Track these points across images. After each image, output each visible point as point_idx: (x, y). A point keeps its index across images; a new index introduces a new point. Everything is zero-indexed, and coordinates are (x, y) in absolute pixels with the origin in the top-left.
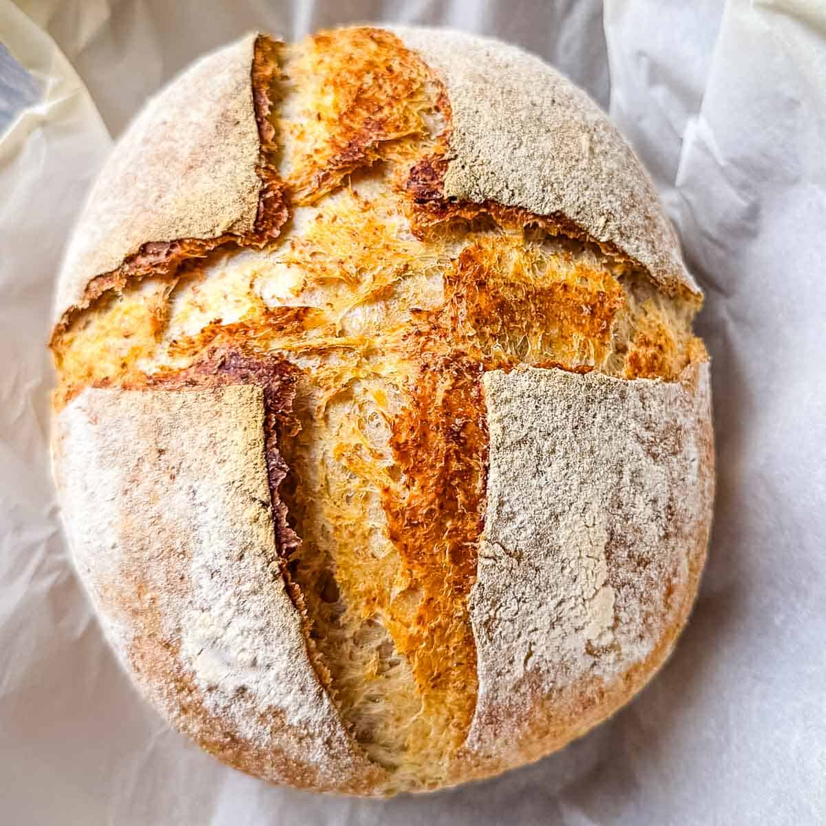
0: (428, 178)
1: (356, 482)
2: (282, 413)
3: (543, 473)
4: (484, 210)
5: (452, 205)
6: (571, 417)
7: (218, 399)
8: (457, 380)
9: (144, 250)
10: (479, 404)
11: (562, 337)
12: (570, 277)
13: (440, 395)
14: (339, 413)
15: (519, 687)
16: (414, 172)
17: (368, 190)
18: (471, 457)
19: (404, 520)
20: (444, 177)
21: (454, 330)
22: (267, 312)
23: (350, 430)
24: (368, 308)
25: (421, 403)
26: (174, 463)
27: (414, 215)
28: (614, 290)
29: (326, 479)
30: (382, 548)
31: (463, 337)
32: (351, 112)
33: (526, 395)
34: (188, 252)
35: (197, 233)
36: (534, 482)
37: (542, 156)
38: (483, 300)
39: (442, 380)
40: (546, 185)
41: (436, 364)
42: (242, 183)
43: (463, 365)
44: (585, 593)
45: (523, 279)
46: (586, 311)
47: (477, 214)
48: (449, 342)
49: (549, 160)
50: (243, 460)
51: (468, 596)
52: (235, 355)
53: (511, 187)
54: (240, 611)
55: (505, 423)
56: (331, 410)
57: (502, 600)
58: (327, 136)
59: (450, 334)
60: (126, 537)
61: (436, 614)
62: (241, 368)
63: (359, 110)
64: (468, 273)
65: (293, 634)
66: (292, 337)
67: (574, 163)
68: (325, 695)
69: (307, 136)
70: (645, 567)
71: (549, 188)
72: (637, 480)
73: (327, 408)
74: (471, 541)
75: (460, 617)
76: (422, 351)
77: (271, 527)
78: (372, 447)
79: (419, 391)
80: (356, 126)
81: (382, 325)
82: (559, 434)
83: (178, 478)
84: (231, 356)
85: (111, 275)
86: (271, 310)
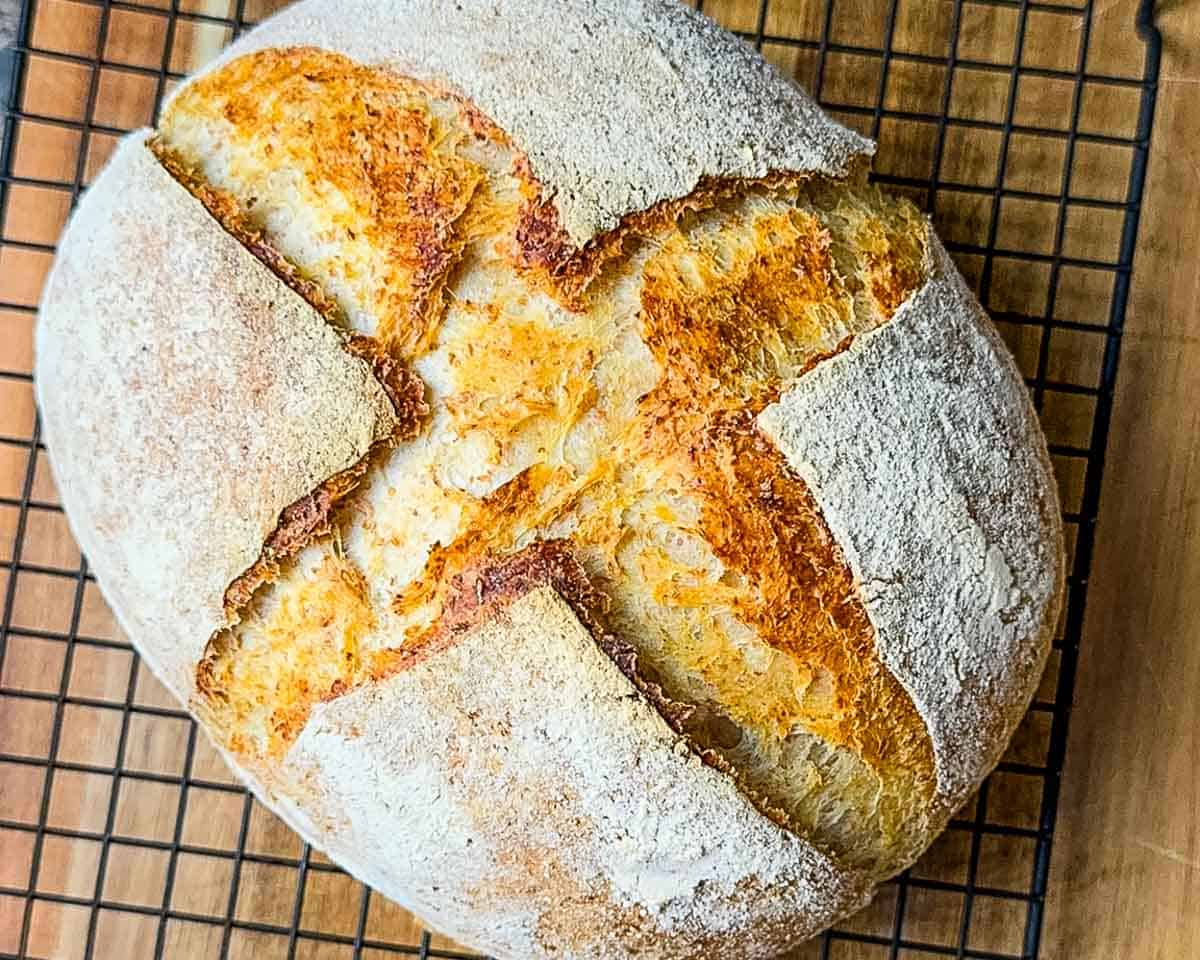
0: (543, 234)
1: (696, 614)
2: (586, 596)
3: (873, 480)
4: (625, 232)
5: (592, 250)
6: (864, 404)
7: (508, 624)
8: (734, 443)
9: (284, 520)
10: (772, 454)
11: (795, 319)
12: (758, 245)
13: (728, 471)
14: (632, 558)
15: (961, 700)
16: (522, 238)
17: (475, 288)
18: (797, 513)
19: (771, 619)
20: (561, 223)
21: (695, 393)
22: (486, 502)
23: (656, 567)
24: (582, 427)
25: (715, 491)
26: (500, 716)
27: (559, 290)
28: (808, 225)
29: (664, 631)
30: (762, 661)
31: (709, 394)
32: (383, 205)
33: (811, 412)
34: (339, 491)
35: (338, 464)
36: (873, 495)
37: (640, 121)
38: (701, 340)
39: (720, 454)
40: (668, 154)
41: (701, 441)
42: (346, 377)
43: (730, 425)
44: (975, 569)
45: (719, 285)
46: (800, 273)
47: (621, 241)
48: (699, 410)
49: (649, 119)
50: (582, 668)
51: (875, 650)
52: (491, 570)
53: (637, 186)
54: (664, 812)
55: (811, 457)
56: (622, 560)
57: (907, 630)
58: (384, 253)
59: (694, 400)
60: (480, 824)
61: (851, 686)
62: (508, 579)
63: (389, 196)
64: (665, 318)
65: (733, 798)
66: (529, 511)
67: (673, 101)
68: (789, 834)
69: (357, 268)
70: (1010, 501)
71: (673, 156)
72: (957, 419)
73: (616, 558)
74: (847, 596)
75: (878, 675)
76: (678, 436)
77: (655, 713)
78: (690, 568)
79: (704, 482)
80: (406, 219)
81: (610, 434)
82: (864, 429)
83: (513, 730)
84: (487, 574)
85: (252, 571)
86: (489, 497)
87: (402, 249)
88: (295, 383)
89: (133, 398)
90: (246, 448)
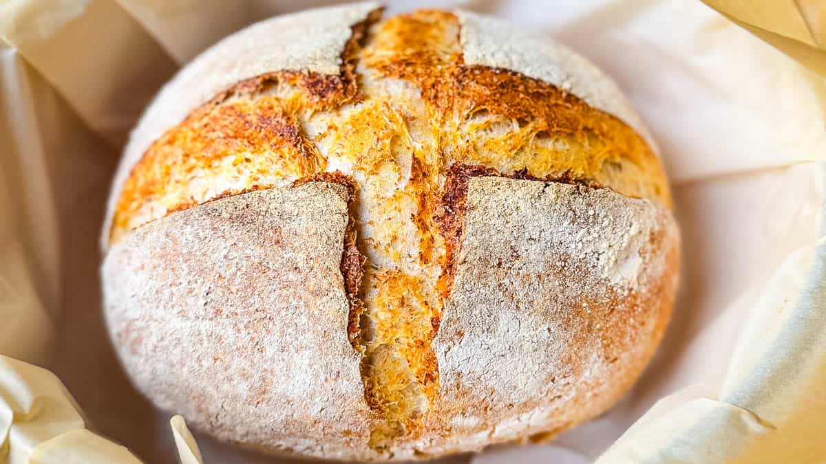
0: (320, 84)
7: (474, 208)
8: (469, 78)
9: (344, 273)
10: (485, 70)
16: (314, 93)
20: (322, 75)
21: (436, 77)
22: (413, 180)
24: (413, 129)
26: (509, 252)
32: (248, 139)
34: (353, 238)
35: (342, 226)
39: (469, 86)
41: (458, 88)
42: (309, 194)
43: (460, 74)
47: (349, 64)
48: (444, 80)
58: (269, 151)
59: (439, 79)
62: (455, 194)
63: (246, 135)
69: (264, 167)
77: (561, 184)
80: (263, 133)
84: (445, 201)
85: (352, 316)
86: (412, 177)
87: (274, 141)
88: (290, 218)
89: (222, 320)
90: (296, 268)
